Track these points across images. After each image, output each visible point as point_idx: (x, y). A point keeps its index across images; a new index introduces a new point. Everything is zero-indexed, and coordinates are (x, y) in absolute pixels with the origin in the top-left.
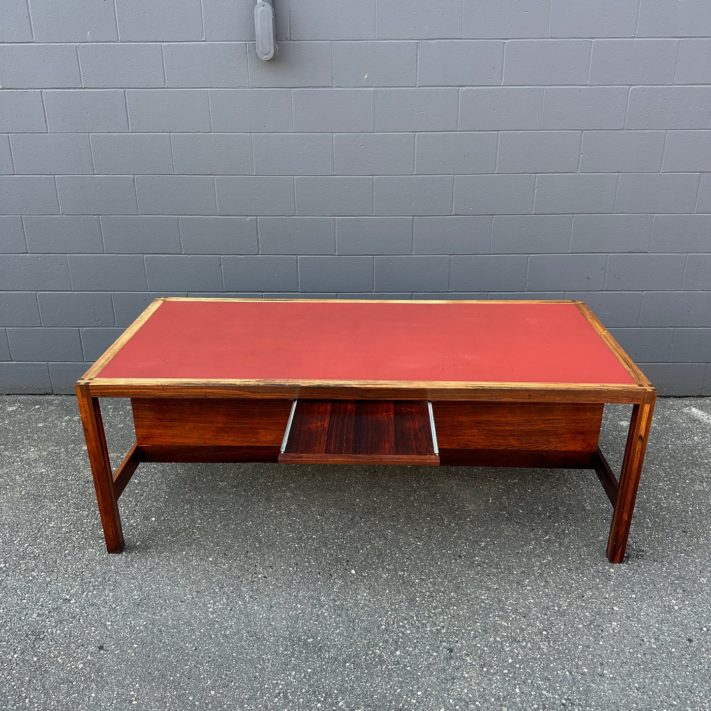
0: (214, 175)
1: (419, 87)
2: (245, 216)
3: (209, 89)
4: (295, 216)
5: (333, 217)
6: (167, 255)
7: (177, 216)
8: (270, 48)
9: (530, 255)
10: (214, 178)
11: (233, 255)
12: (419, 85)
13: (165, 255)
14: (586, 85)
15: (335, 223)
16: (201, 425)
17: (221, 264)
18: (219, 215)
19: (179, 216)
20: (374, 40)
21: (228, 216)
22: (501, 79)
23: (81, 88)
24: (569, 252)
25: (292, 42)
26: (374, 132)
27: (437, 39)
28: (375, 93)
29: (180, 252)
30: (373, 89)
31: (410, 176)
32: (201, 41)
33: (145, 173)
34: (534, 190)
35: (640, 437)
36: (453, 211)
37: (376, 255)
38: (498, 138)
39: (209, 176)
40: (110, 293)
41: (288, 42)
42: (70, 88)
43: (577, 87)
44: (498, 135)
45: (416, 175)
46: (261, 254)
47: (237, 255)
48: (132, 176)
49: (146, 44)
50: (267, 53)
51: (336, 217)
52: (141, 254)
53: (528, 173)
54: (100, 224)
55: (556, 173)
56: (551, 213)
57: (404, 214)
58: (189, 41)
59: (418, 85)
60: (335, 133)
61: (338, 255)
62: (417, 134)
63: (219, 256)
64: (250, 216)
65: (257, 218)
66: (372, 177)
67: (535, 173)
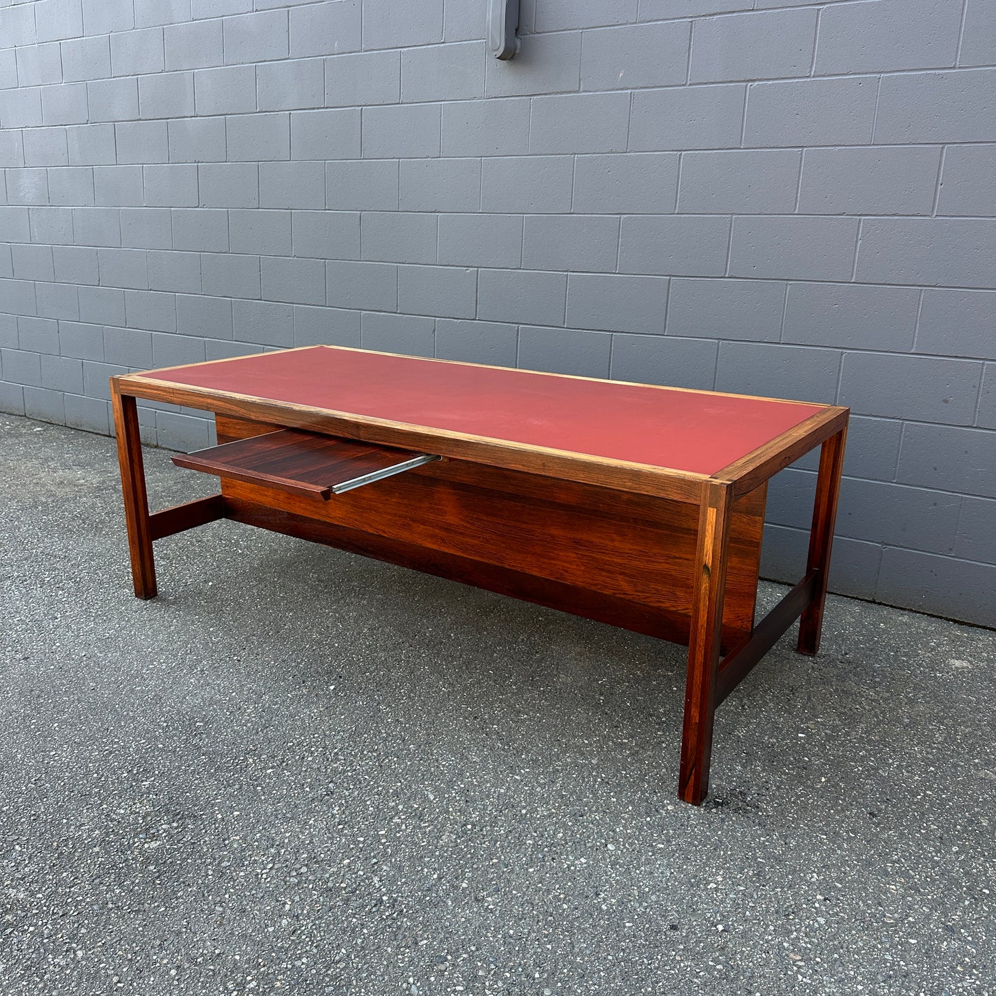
0: (438, 212)
1: (690, 85)
2: (465, 267)
3: (443, 103)
4: (520, 269)
5: (566, 273)
7: (396, 264)
8: (500, 42)
9: (845, 351)
10: (438, 216)
11: (449, 318)
12: (691, 82)
13: (383, 314)
14: (954, 68)
15: (567, 281)
17: (435, 329)
18: (439, 265)
19: (399, 265)
20: (635, 23)
21: (448, 266)
22: (811, 67)
23: (323, 108)
24: (912, 351)
25: (536, 35)
26: (626, 152)
27: (720, 14)
28: (631, 97)
29: (395, 311)
30: (629, 91)
31: (669, 216)
32: (440, 43)
33: (372, 209)
34: (857, 242)
35: (706, 566)
36: (728, 272)
37: (615, 332)
38: (801, 158)
39: (433, 214)
41: (532, 35)
42: (314, 109)
43: (937, 72)
44: (802, 154)
45: (678, 214)
46: (479, 320)
47: (453, 318)
48: (360, 212)
49: (386, 51)
50: (496, 48)
51: (569, 273)
52: (359, 309)
53: (847, 215)
54: (325, 270)
57: (657, 273)
58: (428, 45)
59: (688, 83)
60: (578, 154)
61: (566, 328)
62: (683, 153)
63: (434, 318)
64: (471, 267)
65: (478, 271)
66: (619, 216)
67: (860, 215)
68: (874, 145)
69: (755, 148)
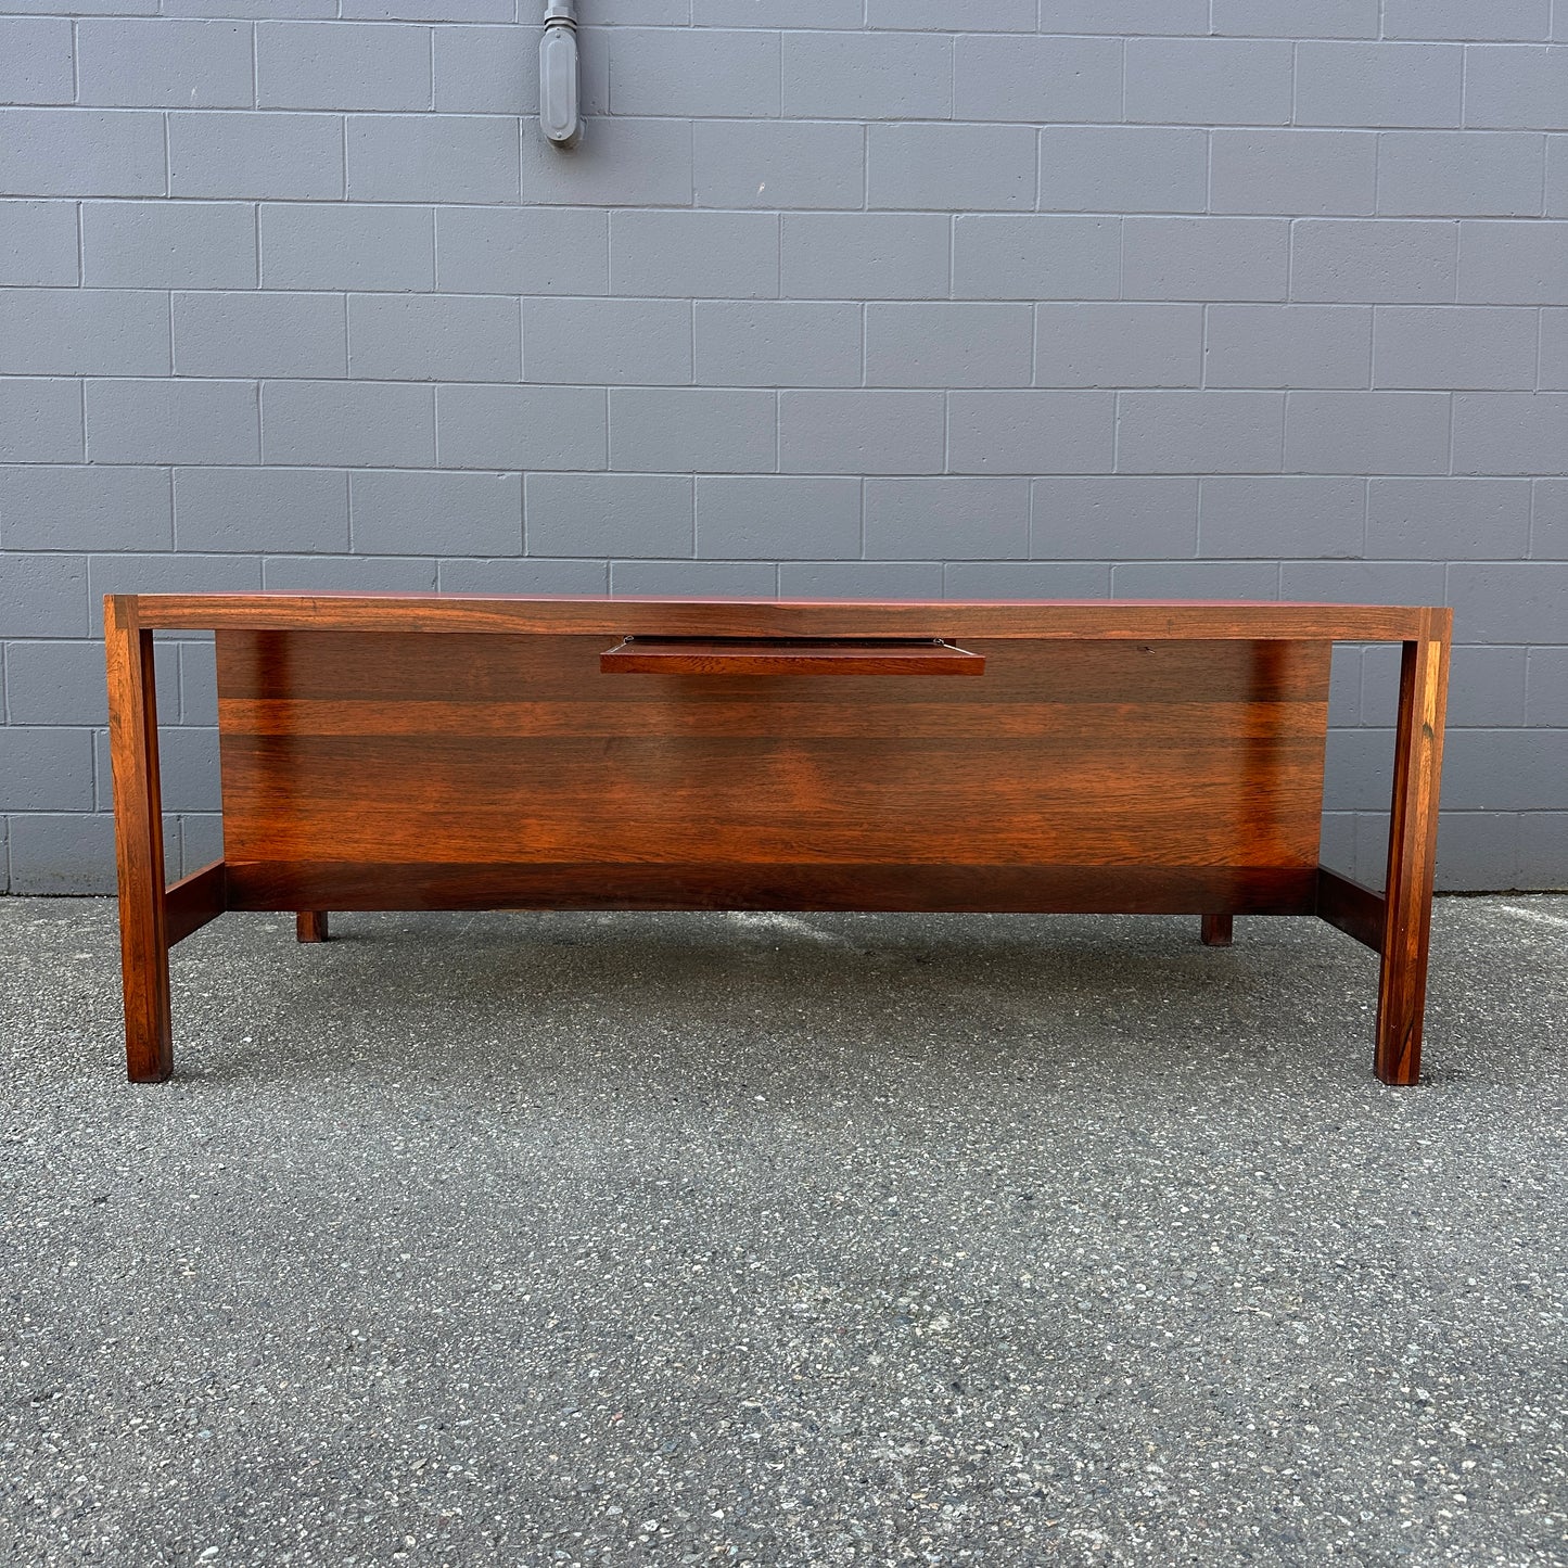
0: (435, 381)
1: (869, 210)
2: (496, 470)
3: (436, 206)
4: (606, 471)
5: (691, 476)
6: (316, 557)
7: (345, 470)
8: (568, 118)
9: (1114, 563)
10: (434, 387)
11: (466, 557)
12: (871, 207)
13: (311, 557)
14: (1205, 214)
15: (693, 488)
16: (385, 805)
17: (436, 578)
18: (439, 469)
19: (350, 470)
20: (778, 118)
21: (459, 470)
22: (1035, 200)
23: (165, 198)
24: (1197, 556)
25: (612, 118)
26: (778, 299)
27: (905, 120)
28: (780, 220)
29: (346, 551)
30: (776, 213)
31: (853, 391)
32: (425, 112)
33: (285, 375)
34: (1114, 422)
35: (1427, 727)
36: (946, 467)
37: (782, 561)
38: (1033, 314)
39: (424, 384)
40: (175, 643)
41: (605, 119)
42: (141, 198)
43: (1187, 217)
44: (1033, 310)
45: (865, 388)
46: (528, 557)
47: (475, 557)
48: (256, 381)
49: (311, 114)
50: (559, 126)
51: (696, 476)
52: (257, 553)
53: (1099, 389)
54: (171, 485)
55: (1157, 388)
56: (1152, 472)
57: (842, 472)
58: (401, 112)
59: (867, 208)
60: (698, 298)
61: (698, 560)
62: (867, 303)
63: (433, 559)
64: (509, 470)
65: (523, 476)
66: (774, 391)
67: (1115, 388)
68: (1123, 300)
69: (971, 300)
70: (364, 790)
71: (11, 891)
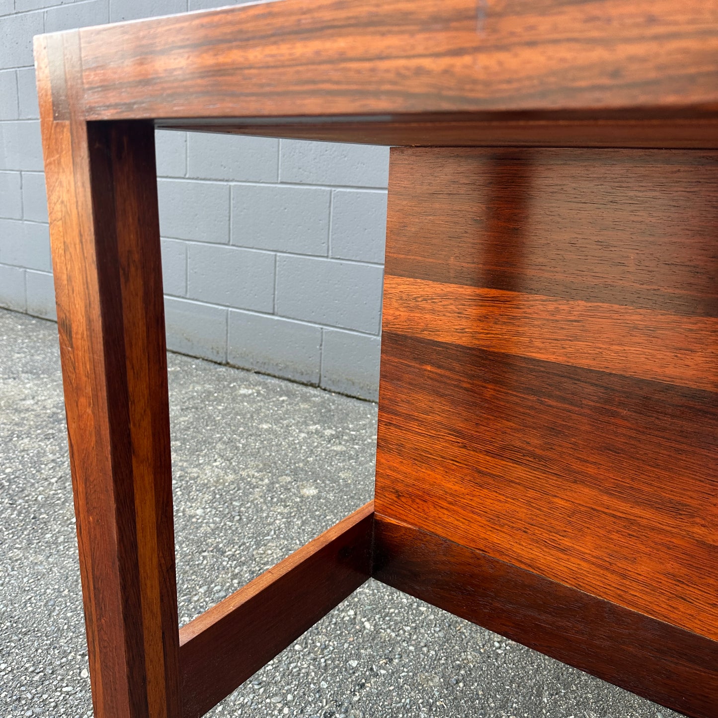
16: (626, 507)
70: (591, 470)
71: (321, 385)
